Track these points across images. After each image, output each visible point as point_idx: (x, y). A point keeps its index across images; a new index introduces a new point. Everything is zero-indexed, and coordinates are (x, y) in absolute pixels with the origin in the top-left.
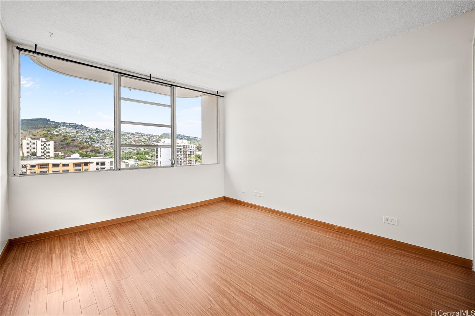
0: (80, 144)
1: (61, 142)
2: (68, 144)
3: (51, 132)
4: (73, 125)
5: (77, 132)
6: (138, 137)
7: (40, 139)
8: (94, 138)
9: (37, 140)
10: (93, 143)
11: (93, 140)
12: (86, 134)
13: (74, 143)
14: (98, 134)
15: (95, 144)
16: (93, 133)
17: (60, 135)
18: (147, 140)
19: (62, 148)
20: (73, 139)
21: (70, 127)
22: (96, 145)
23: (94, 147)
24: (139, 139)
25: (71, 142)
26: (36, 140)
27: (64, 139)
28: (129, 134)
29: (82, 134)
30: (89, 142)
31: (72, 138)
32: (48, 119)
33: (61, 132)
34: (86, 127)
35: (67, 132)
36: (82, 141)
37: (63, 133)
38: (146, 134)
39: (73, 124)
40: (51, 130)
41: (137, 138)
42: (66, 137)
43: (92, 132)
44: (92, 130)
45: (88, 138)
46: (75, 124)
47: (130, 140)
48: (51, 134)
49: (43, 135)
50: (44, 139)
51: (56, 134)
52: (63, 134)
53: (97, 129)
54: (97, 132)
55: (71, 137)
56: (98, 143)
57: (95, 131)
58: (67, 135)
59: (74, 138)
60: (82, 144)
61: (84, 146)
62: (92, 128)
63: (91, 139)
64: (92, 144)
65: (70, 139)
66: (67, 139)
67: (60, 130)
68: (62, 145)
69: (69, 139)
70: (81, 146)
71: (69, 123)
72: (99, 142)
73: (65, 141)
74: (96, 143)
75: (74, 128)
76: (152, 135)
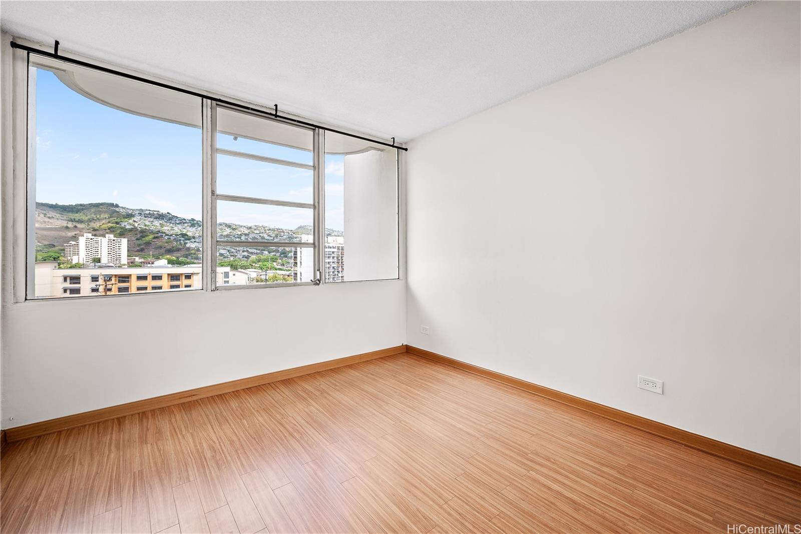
0: (166, 244)
1: (138, 241)
2: (148, 244)
3: (121, 225)
4: (155, 213)
5: (162, 225)
6: (258, 232)
7: (107, 235)
8: (188, 234)
9: (102, 238)
10: (187, 241)
11: (186, 237)
12: (175, 228)
13: (157, 242)
14: (194, 229)
15: (191, 244)
16: (186, 227)
17: (135, 230)
18: (274, 238)
19: (138, 250)
20: (156, 235)
21: (151, 217)
22: (191, 246)
23: (188, 249)
24: (260, 236)
25: (153, 240)
26: (100, 238)
27: (141, 236)
28: (244, 228)
29: (170, 229)
30: (180, 240)
31: (154, 234)
32: (116, 204)
33: (136, 225)
34: (176, 217)
35: (146, 226)
36: (170, 238)
37: (139, 226)
38: (272, 227)
39: (155, 211)
40: (122, 222)
41: (257, 234)
42: (145, 232)
43: (185, 224)
44: (184, 221)
45: (180, 235)
46: (158, 211)
47: (246, 237)
48: (122, 228)
49: (109, 229)
50: (112, 236)
51: (129, 227)
52: (140, 228)
53: (193, 220)
54: (193, 225)
55: (152, 232)
56: (195, 242)
57: (190, 223)
58: (145, 229)
59: (158, 234)
60: (170, 244)
61: (173, 247)
62: (185, 218)
63: (184, 235)
64: (185, 244)
65: (151, 236)
66: (147, 236)
67: (134, 221)
68: (139, 245)
69: (149, 236)
70: (168, 247)
71: (149, 210)
72: (197, 240)
73: (144, 239)
74: (192, 242)
75: (156, 218)
76: (282, 229)
